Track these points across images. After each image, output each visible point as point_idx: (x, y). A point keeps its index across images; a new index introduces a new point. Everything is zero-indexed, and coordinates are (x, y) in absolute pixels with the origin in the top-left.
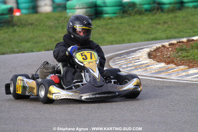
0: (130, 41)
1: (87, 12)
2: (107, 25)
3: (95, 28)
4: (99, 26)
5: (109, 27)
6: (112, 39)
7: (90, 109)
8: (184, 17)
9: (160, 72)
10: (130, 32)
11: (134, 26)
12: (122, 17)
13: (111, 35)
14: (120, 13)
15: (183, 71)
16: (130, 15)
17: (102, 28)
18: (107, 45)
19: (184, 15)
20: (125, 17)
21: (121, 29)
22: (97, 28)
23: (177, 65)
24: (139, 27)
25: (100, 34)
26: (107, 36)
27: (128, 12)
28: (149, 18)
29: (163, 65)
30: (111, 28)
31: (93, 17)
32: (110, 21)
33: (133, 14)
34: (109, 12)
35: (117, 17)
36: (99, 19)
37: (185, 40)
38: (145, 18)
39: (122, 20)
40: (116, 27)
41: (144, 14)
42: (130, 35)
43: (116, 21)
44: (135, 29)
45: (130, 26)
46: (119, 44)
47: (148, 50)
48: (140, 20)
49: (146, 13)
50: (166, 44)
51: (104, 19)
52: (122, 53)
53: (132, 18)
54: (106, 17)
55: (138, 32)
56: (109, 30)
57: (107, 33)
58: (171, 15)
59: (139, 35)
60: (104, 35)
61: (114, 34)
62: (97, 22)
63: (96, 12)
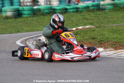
0: (37, 30)
1: (13, 14)
2: (24, 21)
3: (18, 23)
4: (20, 22)
5: (26, 22)
6: (27, 29)
7: (15, 68)
8: (67, 17)
10: (37, 25)
11: (40, 22)
12: (33, 17)
13: (27, 27)
14: (32, 14)
16: (38, 16)
17: (22, 23)
18: (25, 32)
19: (67, 16)
20: (35, 17)
21: (33, 24)
22: (19, 23)
24: (43, 23)
25: (21, 26)
26: (25, 27)
27: (37, 14)
28: (48, 18)
30: (27, 23)
31: (17, 16)
32: (26, 19)
33: (39, 15)
34: (26, 14)
35: (30, 17)
36: (20, 18)
38: (46, 17)
39: (33, 18)
40: (30, 22)
41: (45, 15)
42: (37, 27)
43: (29, 19)
44: (40, 23)
45: (37, 22)
46: (31, 32)
48: (43, 18)
49: (47, 14)
51: (23, 18)
52: (34, 37)
53: (39, 17)
54: (24, 17)
55: (42, 25)
56: (26, 24)
57: (24, 26)
59: (43, 27)
60: (23, 27)
61: (29, 26)
62: (19, 20)
63: (18, 14)
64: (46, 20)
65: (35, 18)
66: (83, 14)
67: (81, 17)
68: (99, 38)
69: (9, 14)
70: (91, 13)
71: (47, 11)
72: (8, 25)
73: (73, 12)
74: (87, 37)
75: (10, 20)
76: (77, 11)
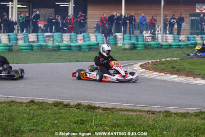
1: (130, 47)
2: (138, 53)
3: (132, 54)
8: (171, 52)
9: (142, 73)
14: (144, 48)
15: (152, 73)
17: (135, 54)
23: (150, 70)
27: (148, 48)
28: (156, 51)
29: (144, 70)
31: (133, 49)
32: (140, 51)
34: (140, 47)
37: (158, 60)
38: (154, 51)
41: (154, 49)
42: (145, 57)
43: (142, 51)
44: (149, 55)
45: (147, 53)
47: (141, 63)
48: (152, 51)
50: (150, 62)
51: (137, 50)
52: (131, 64)
53: (149, 50)
57: (136, 56)
58: (166, 50)
62: (134, 51)
63: (134, 47)
64: (154, 53)
65: (146, 51)
66: (183, 50)
67: (181, 52)
68: (178, 67)
69: (127, 47)
70: (190, 49)
71: (156, 46)
72: (125, 55)
73: (176, 48)
74: (170, 67)
75: (126, 51)
76: (179, 48)
